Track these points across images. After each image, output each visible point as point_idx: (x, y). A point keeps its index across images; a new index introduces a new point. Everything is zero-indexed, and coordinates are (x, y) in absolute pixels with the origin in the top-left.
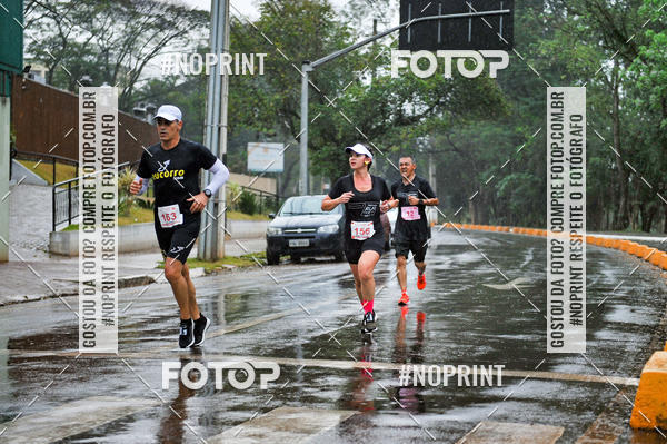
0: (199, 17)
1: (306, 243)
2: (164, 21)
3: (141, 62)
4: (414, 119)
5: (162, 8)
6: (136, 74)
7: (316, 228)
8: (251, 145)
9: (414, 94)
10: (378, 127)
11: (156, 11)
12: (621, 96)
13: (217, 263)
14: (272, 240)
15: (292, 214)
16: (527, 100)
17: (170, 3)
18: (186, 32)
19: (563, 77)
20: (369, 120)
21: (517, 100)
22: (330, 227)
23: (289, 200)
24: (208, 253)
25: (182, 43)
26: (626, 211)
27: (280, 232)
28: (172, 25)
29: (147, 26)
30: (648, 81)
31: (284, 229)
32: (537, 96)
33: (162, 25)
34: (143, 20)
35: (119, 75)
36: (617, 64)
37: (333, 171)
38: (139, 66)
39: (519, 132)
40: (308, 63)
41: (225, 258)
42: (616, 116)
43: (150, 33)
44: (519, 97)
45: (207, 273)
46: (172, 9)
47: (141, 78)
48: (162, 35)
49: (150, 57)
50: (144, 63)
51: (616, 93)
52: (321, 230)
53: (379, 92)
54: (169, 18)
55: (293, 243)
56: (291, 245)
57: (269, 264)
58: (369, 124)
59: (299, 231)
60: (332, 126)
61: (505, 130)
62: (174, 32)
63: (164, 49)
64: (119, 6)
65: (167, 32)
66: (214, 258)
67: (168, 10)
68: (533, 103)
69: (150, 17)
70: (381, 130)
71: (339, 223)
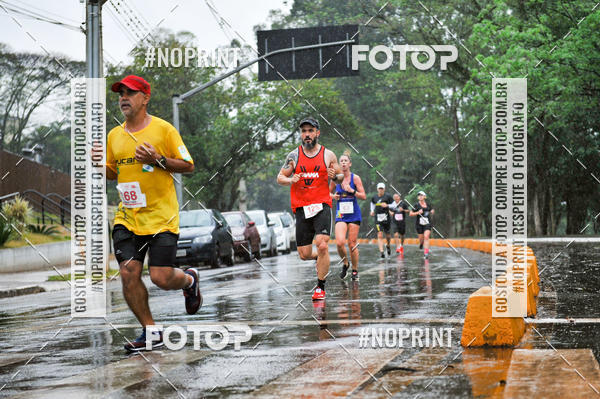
0: (77, 67)
2: (47, 73)
3: (28, 111)
4: (277, 146)
5: (45, 60)
6: (23, 122)
9: (276, 123)
10: (245, 153)
11: (39, 64)
12: (461, 120)
16: (379, 127)
17: (52, 56)
18: (68, 82)
19: (407, 104)
20: (237, 147)
21: (370, 128)
22: (205, 238)
25: (65, 91)
26: (470, 219)
28: (55, 76)
29: (32, 78)
30: (481, 99)
32: (387, 123)
33: (46, 76)
34: (28, 72)
35: (8, 124)
36: (454, 91)
37: (207, 194)
38: (26, 114)
39: (373, 156)
40: (178, 96)
42: (457, 137)
43: (35, 84)
44: (371, 125)
46: (53, 61)
47: (28, 125)
48: (46, 85)
49: (36, 106)
50: (31, 111)
51: (456, 117)
52: (197, 241)
53: (244, 121)
54: (51, 69)
60: (204, 155)
62: (56, 82)
63: (49, 98)
64: (6, 61)
65: (50, 82)
67: (50, 62)
68: (383, 130)
69: (34, 69)
70: (248, 156)
71: (213, 234)
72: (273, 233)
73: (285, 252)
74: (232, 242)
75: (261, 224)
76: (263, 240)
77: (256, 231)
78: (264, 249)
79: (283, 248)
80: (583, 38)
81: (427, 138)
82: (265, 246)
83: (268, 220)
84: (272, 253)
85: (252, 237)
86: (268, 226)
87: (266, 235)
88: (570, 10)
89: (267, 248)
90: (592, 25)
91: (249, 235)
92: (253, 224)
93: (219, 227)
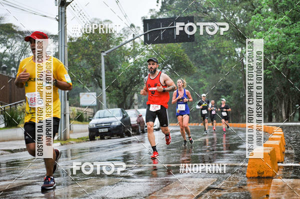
1: (106, 130)
7: (111, 123)
8: (81, 94)
10: (137, 80)
13: (67, 141)
14: (91, 130)
15: (100, 118)
16: (204, 67)
19: (219, 55)
22: (117, 122)
23: (98, 112)
24: (63, 138)
27: (95, 126)
31: (96, 124)
32: (208, 65)
36: (242, 49)
39: (201, 82)
40: (104, 52)
41: (70, 139)
42: (243, 72)
44: (200, 66)
45: (62, 145)
51: (243, 62)
52: (113, 124)
53: (137, 65)
55: (101, 131)
56: (100, 131)
57: (90, 141)
58: (133, 79)
59: (103, 125)
61: (195, 81)
66: (65, 139)
68: (206, 69)
70: (139, 82)
71: (121, 120)
73: (157, 130)
74: (131, 125)
85: (141, 122)
91: (139, 121)
92: (141, 116)
93: (124, 117)
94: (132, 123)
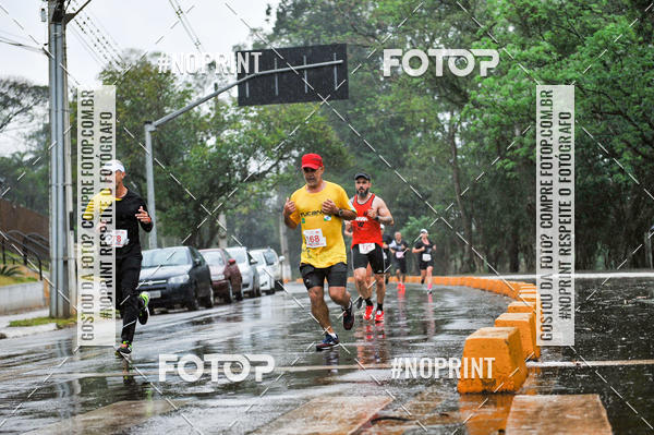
4: (260, 176)
9: (258, 152)
10: (224, 184)
12: (459, 147)
13: (70, 319)
18: (30, 108)
19: (402, 129)
20: (216, 178)
22: (181, 277)
24: (61, 311)
25: (27, 119)
30: (481, 124)
36: (452, 115)
37: (183, 230)
40: (150, 123)
42: (456, 165)
45: (59, 328)
46: (15, 86)
48: (6, 112)
51: (454, 144)
52: (172, 281)
53: (223, 150)
54: (12, 95)
58: (216, 182)
59: (151, 283)
60: (180, 186)
62: (18, 109)
65: (11, 109)
66: (67, 315)
67: (10, 87)
70: (228, 187)
71: (190, 273)
72: (255, 272)
73: (269, 293)
74: (211, 282)
75: (242, 261)
76: (245, 279)
77: (237, 270)
78: (245, 290)
79: (267, 287)
80: (591, 56)
81: (422, 167)
82: (247, 286)
83: (250, 257)
84: (255, 294)
85: (233, 275)
86: (251, 264)
87: (247, 274)
88: (577, 27)
89: (250, 288)
90: (601, 42)
91: (229, 274)
92: (234, 262)
93: (196, 265)
94: (213, 278)
